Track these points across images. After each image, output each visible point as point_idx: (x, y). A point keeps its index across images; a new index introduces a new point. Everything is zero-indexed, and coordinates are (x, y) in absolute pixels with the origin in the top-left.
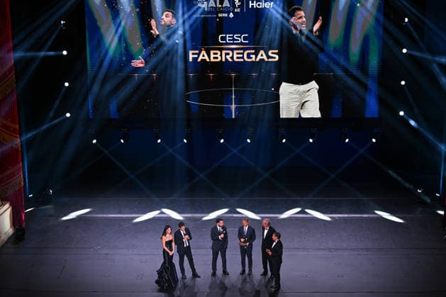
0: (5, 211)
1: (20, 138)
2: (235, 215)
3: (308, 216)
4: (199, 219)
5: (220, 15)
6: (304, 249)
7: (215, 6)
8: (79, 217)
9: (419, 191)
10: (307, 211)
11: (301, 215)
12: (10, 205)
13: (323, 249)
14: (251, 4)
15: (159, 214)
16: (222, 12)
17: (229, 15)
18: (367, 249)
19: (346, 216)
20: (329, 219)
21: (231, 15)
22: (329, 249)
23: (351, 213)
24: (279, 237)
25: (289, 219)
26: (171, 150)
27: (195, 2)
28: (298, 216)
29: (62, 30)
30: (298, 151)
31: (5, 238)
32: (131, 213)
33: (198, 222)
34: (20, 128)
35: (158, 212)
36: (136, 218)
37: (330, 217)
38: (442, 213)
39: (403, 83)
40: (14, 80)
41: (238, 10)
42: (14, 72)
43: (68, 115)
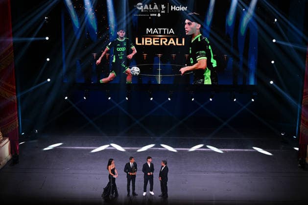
0: (6, 144)
1: (16, 95)
2: (159, 149)
3: (208, 150)
4: (135, 151)
5: (151, 15)
6: (205, 172)
7: (148, 9)
8: (55, 148)
9: (282, 134)
10: (208, 146)
11: (204, 149)
12: (9, 140)
13: (217, 172)
14: (172, 8)
15: (109, 147)
16: (153, 13)
17: (157, 15)
18: (247, 173)
19: (234, 150)
20: (222, 152)
21: (159, 15)
22: (222, 172)
23: (237, 148)
24: (166, 164)
25: (195, 151)
26: (117, 105)
27: (135, 6)
28: (202, 149)
29: (45, 23)
30: (202, 106)
31: (5, 161)
32: (90, 146)
33: (135, 153)
34: (16, 88)
35: (108, 145)
36: (93, 149)
37: (222, 151)
38: (297, 149)
39: (273, 62)
40: (13, 56)
41: (164, 12)
42: (13, 51)
43: (49, 80)
